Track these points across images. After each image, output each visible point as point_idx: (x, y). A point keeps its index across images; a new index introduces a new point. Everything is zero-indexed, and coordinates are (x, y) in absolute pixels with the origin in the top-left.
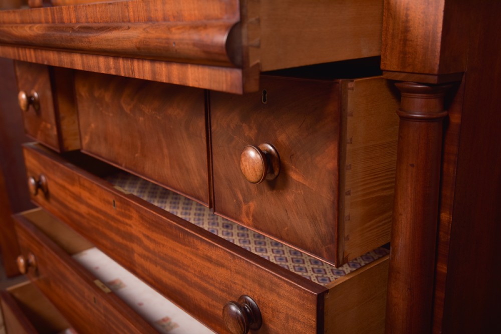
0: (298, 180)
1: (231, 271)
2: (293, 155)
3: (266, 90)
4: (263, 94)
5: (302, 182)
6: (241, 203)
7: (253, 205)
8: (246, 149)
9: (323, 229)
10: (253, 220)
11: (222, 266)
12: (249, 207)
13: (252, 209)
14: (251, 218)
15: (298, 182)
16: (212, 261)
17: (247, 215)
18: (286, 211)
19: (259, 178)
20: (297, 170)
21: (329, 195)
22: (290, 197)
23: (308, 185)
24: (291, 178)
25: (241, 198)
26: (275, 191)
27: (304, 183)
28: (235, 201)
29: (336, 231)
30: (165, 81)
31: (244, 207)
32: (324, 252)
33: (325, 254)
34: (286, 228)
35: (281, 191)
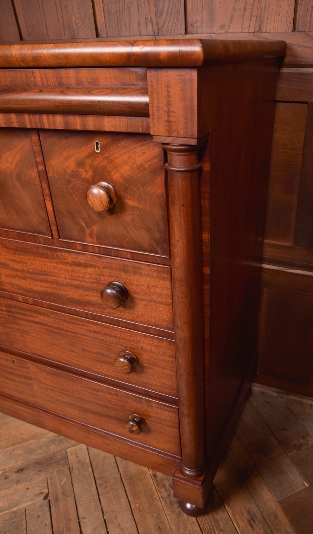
0: (133, 205)
1: (99, 268)
2: (127, 188)
3: (98, 142)
4: (95, 145)
5: (137, 206)
6: (84, 228)
7: (95, 228)
8: (91, 188)
9: (157, 235)
10: (96, 239)
11: (91, 266)
12: (92, 230)
13: (95, 231)
14: (95, 238)
15: (134, 206)
16: (81, 265)
17: (91, 236)
18: (126, 228)
19: (105, 208)
20: (132, 198)
21: (160, 212)
22: (127, 217)
23: (142, 207)
24: (128, 204)
25: (83, 224)
26: (114, 215)
27: (139, 206)
28: (78, 227)
29: (168, 235)
30: (79, 129)
31: (87, 231)
32: (159, 250)
33: (160, 251)
34: (127, 239)
35: (119, 215)
